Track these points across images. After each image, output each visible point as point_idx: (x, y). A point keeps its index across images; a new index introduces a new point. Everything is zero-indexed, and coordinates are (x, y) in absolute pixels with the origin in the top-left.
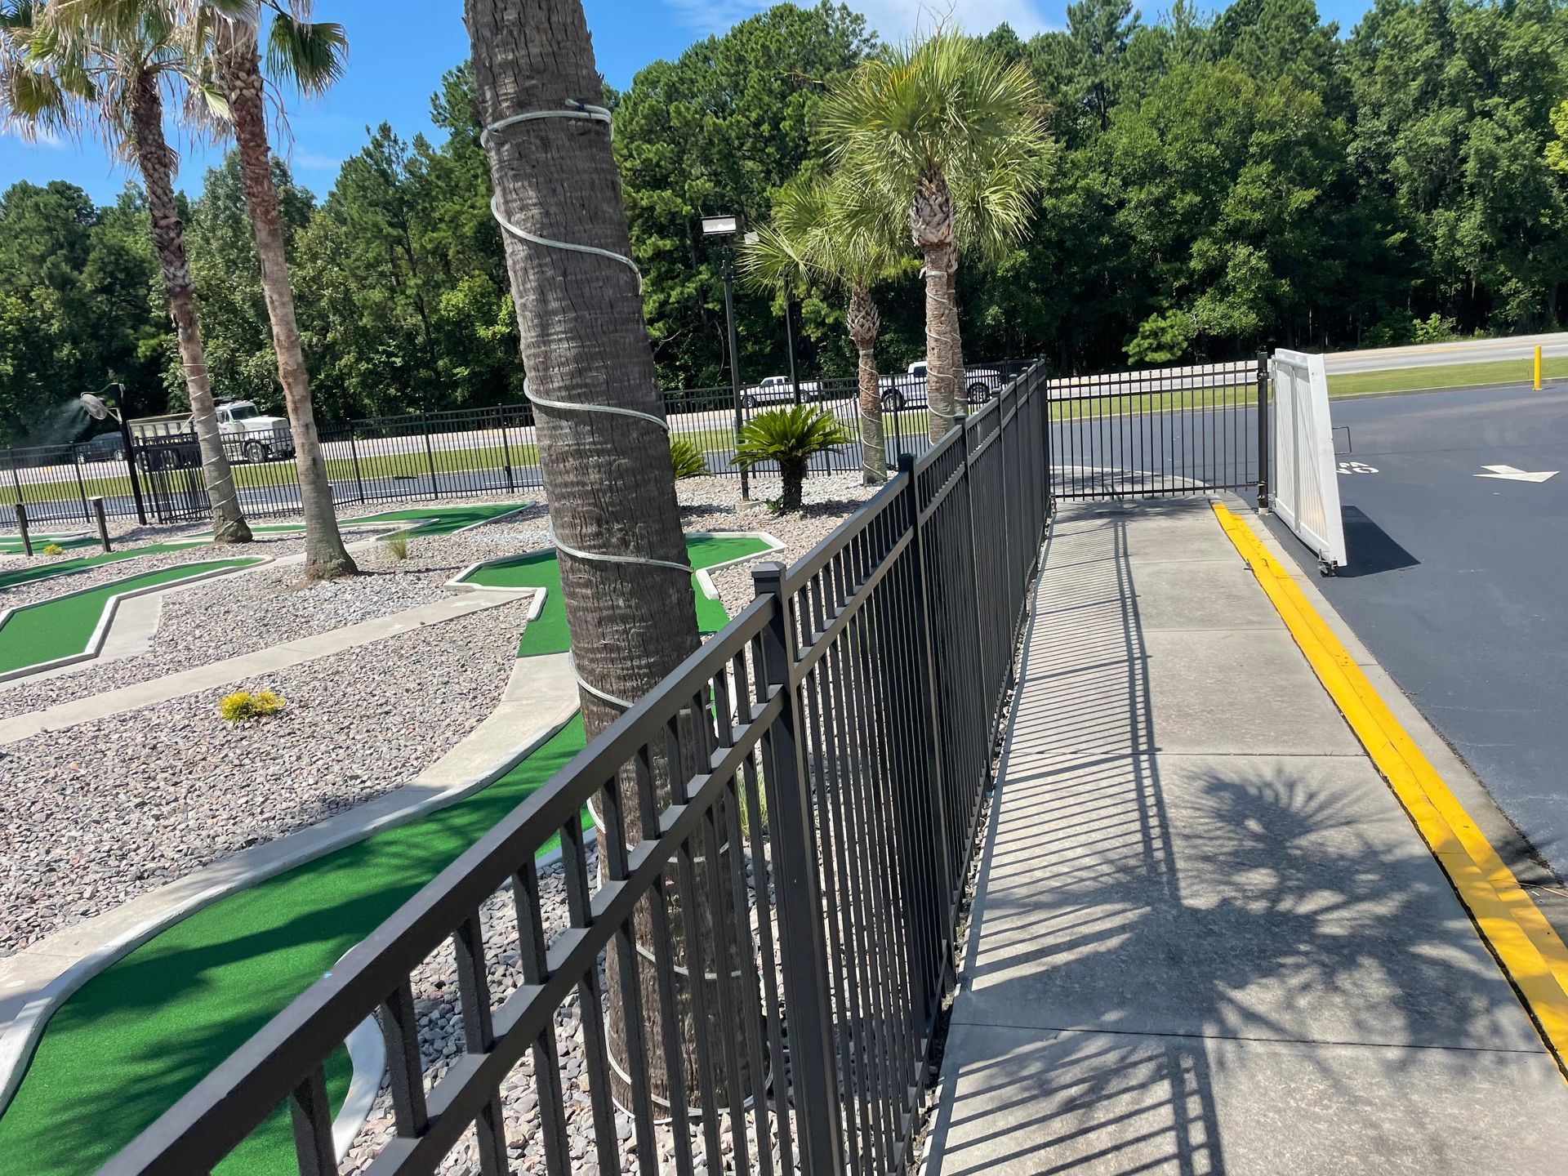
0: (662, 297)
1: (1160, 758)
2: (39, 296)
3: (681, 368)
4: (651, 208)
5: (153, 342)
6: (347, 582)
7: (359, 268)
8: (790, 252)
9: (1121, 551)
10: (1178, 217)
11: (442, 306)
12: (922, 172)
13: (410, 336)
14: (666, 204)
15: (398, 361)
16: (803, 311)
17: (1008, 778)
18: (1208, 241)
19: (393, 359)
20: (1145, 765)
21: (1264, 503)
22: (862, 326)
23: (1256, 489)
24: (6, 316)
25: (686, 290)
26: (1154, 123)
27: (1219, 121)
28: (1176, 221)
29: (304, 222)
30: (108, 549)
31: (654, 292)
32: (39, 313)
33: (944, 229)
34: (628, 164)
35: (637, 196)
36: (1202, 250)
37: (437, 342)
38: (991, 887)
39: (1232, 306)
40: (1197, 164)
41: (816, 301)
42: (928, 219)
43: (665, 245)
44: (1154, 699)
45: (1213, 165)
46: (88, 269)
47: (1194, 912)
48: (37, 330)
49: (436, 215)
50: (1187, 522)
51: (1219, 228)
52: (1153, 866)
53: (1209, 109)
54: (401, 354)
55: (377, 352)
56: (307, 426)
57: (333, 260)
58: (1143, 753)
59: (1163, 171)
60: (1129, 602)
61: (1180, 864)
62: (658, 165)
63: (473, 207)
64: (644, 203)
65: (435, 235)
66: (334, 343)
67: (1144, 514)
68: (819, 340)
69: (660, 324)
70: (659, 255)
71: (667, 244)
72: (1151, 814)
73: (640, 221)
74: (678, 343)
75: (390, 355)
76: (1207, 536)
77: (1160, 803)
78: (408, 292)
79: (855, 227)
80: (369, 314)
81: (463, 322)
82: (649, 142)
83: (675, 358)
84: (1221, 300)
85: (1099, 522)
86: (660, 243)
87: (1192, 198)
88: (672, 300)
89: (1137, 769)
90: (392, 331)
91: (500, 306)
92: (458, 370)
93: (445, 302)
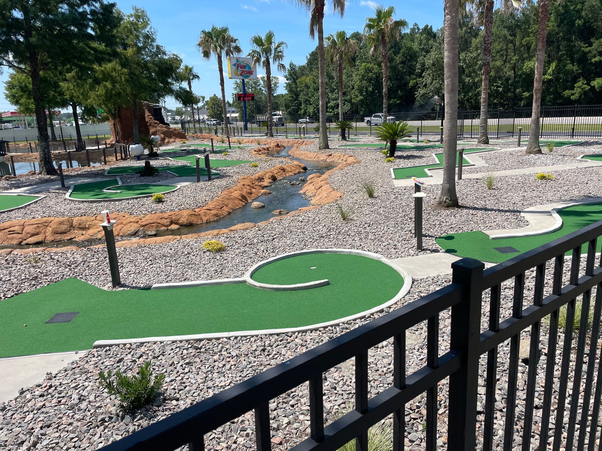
5: (415, 81)
6: (541, 156)
7: (493, 53)
11: (524, 67)
13: (508, 79)
24: (373, 72)
29: (476, 36)
46: (399, 56)
54: (502, 86)
55: (493, 85)
56: (538, 106)
65: (528, 39)
66: (478, 82)
75: (498, 87)
78: (512, 62)
80: (494, 71)
81: (532, 74)
90: (500, 78)
91: (549, 68)
92: (525, 94)
93: (526, 66)
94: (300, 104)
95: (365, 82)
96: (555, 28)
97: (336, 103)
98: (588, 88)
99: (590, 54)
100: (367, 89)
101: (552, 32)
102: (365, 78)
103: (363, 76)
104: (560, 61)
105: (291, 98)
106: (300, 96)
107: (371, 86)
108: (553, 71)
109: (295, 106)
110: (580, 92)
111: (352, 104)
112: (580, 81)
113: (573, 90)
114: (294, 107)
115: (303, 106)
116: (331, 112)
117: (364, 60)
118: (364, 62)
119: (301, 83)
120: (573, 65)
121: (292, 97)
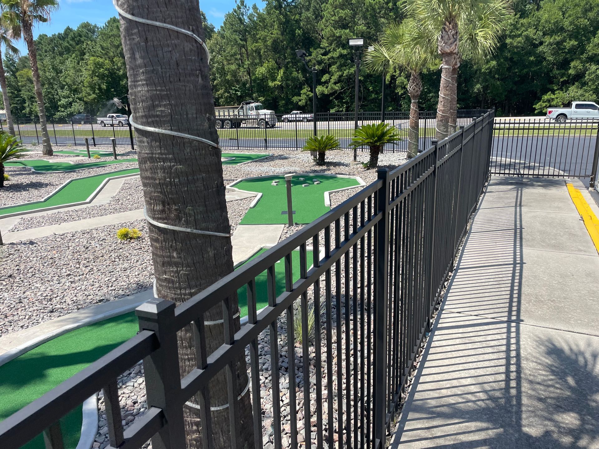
0: (340, 73)
1: (522, 326)
2: (116, 60)
3: (345, 103)
4: (340, 37)
7: (228, 56)
8: (386, 55)
9: (518, 203)
10: (566, 51)
11: (257, 73)
12: (446, 19)
13: (244, 84)
14: (346, 35)
15: (239, 93)
16: (397, 82)
17: (439, 326)
18: (578, 62)
19: (237, 92)
20: (513, 329)
21: (592, 186)
22: (414, 89)
23: (590, 179)
25: (350, 71)
26: (561, 9)
27: (591, 9)
28: (565, 52)
29: (210, 37)
30: (116, 158)
31: (338, 71)
32: (116, 67)
33: (453, 46)
34: (333, 18)
35: (335, 32)
36: (575, 65)
37: (254, 87)
38: (417, 396)
39: (586, 91)
40: (578, 27)
41: (402, 78)
42: (446, 41)
43: (344, 52)
44: (523, 289)
45: (585, 29)
47: (528, 437)
48: (115, 73)
49: (258, 36)
50: (553, 191)
51: (584, 56)
52: (508, 399)
53: (587, 4)
54: (240, 91)
55: (232, 89)
57: (219, 53)
58: (513, 321)
59: (562, 29)
60: (518, 231)
61: (525, 401)
62: (345, 19)
63: (272, 34)
64: (338, 35)
65: (256, 44)
66: (217, 85)
67: (532, 185)
68: (402, 94)
69: (339, 85)
70: (341, 56)
71: (345, 52)
72: (512, 362)
73: (335, 42)
74: (345, 92)
75: (236, 91)
76: (562, 199)
77: (518, 356)
78: (245, 67)
79: (416, 45)
80: (230, 75)
81: (264, 79)
82: (343, 9)
83: (343, 98)
84: (581, 88)
85: (510, 187)
86: (342, 51)
87: (574, 43)
88: (344, 75)
89: (509, 332)
90: (238, 81)
91: (278, 74)
92: (260, 98)
93: (258, 71)
94: (24, 101)
95: (96, 78)
96: (280, 36)
97: (68, 101)
98: (311, 94)
99: (310, 63)
100: (99, 85)
101: (277, 39)
102: (97, 74)
103: (93, 71)
104: (287, 68)
105: (10, 94)
106: (22, 92)
107: (105, 84)
108: (282, 77)
109: (16, 103)
110: (306, 99)
111: (86, 103)
112: (304, 88)
113: (300, 96)
114: (15, 105)
115: (26, 105)
116: (63, 112)
117: (93, 54)
118: (93, 56)
119: (21, 76)
120: (298, 73)
121: (12, 93)
